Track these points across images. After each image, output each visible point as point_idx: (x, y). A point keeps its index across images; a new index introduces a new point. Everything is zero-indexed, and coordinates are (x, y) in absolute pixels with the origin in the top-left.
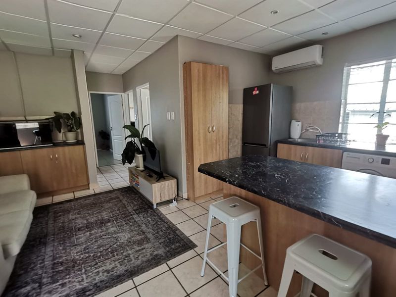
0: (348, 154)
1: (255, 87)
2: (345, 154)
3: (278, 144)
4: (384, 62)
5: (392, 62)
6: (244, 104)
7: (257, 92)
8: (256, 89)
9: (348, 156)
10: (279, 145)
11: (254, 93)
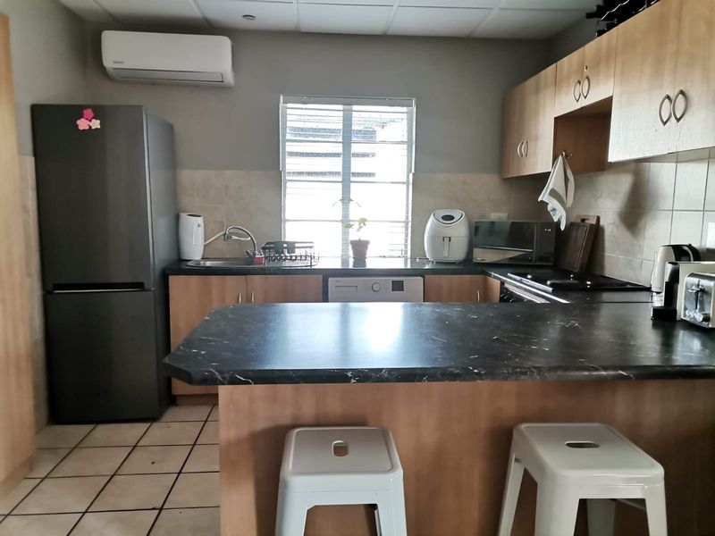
0: (337, 281)
1: (86, 107)
2: (331, 281)
3: (171, 278)
4: (341, 107)
5: (352, 111)
6: (35, 154)
7: (96, 124)
8: (88, 112)
9: (338, 284)
10: (173, 280)
11: (83, 124)
